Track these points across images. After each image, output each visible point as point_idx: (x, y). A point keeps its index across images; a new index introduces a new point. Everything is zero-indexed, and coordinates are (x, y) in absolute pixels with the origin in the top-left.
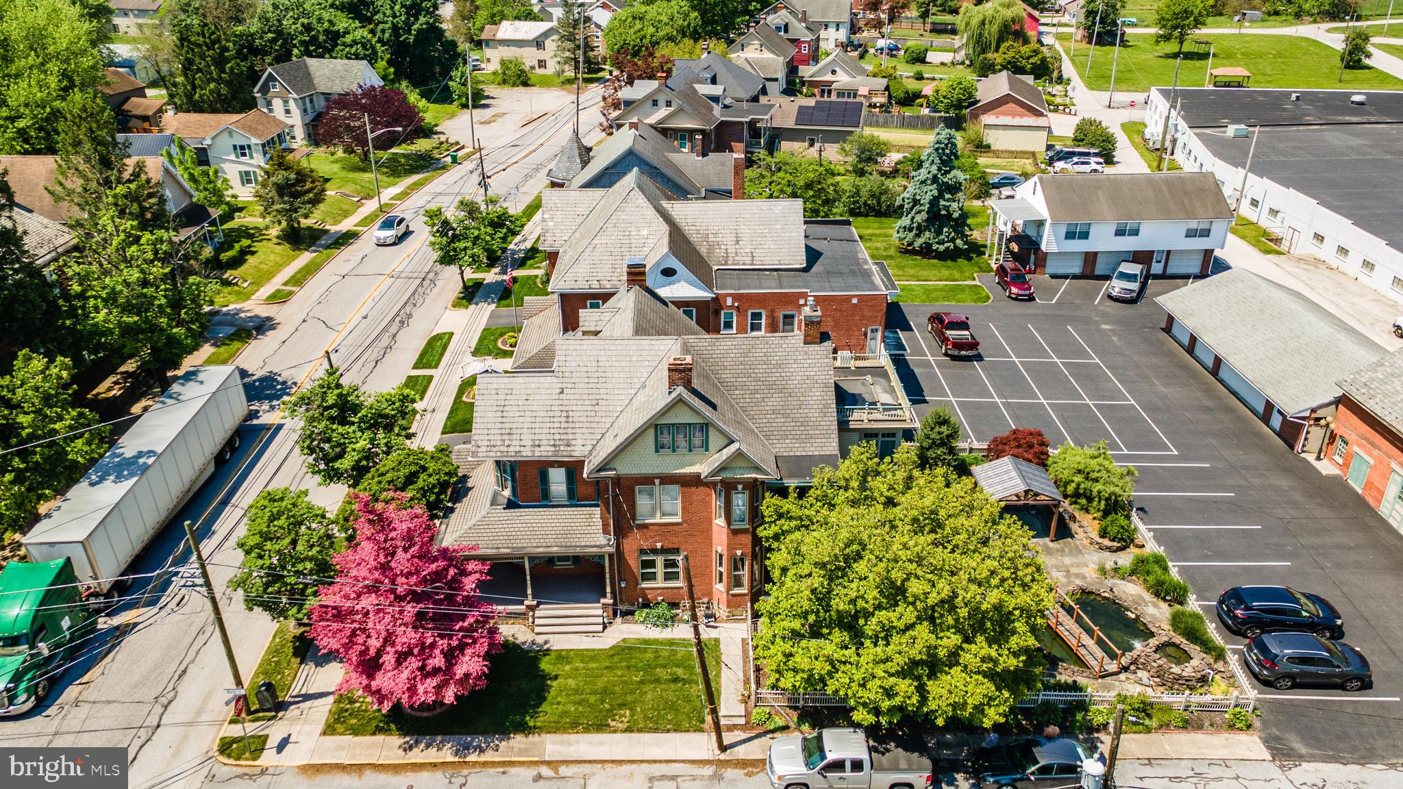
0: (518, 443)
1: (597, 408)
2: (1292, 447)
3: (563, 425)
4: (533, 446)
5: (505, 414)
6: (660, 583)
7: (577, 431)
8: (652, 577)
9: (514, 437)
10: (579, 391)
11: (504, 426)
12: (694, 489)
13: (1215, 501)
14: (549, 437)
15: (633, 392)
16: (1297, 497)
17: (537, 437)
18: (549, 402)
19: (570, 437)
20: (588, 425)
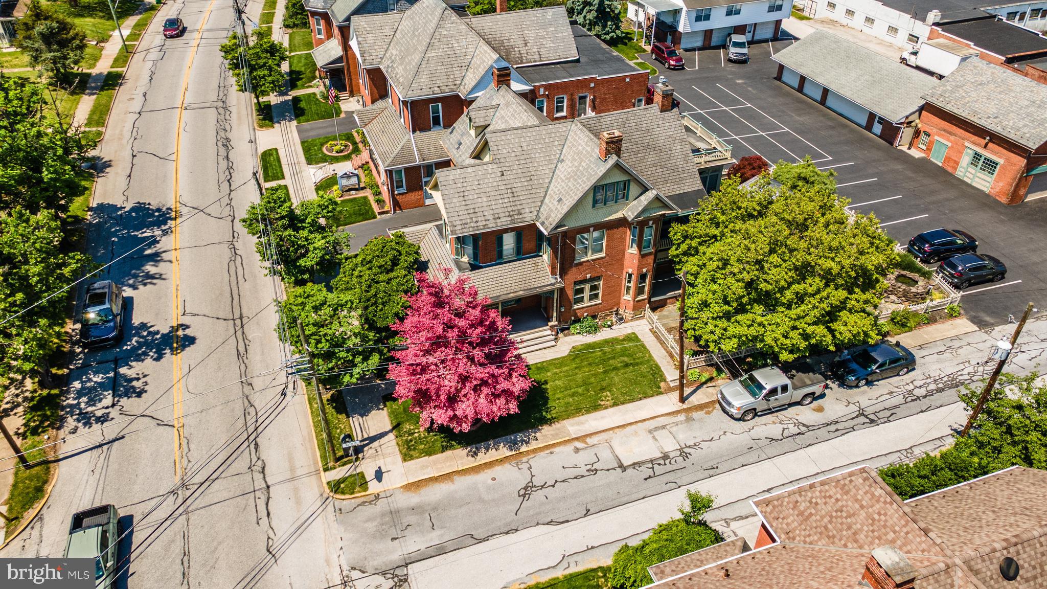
0: (483, 218)
1: (531, 183)
2: (892, 144)
3: (511, 199)
4: (495, 219)
5: (466, 198)
6: (586, 303)
7: (524, 202)
8: (581, 300)
9: (479, 214)
10: (515, 172)
11: (468, 207)
12: (615, 230)
13: (870, 184)
14: (504, 210)
15: (553, 166)
16: (910, 174)
17: (495, 212)
18: (495, 184)
19: (519, 207)
20: (529, 196)
